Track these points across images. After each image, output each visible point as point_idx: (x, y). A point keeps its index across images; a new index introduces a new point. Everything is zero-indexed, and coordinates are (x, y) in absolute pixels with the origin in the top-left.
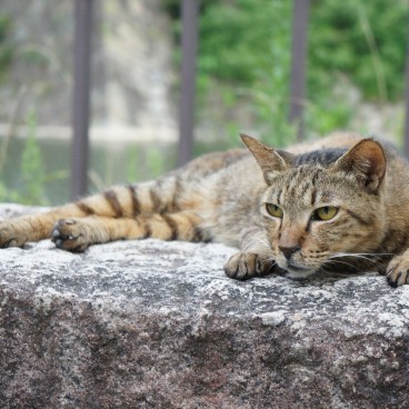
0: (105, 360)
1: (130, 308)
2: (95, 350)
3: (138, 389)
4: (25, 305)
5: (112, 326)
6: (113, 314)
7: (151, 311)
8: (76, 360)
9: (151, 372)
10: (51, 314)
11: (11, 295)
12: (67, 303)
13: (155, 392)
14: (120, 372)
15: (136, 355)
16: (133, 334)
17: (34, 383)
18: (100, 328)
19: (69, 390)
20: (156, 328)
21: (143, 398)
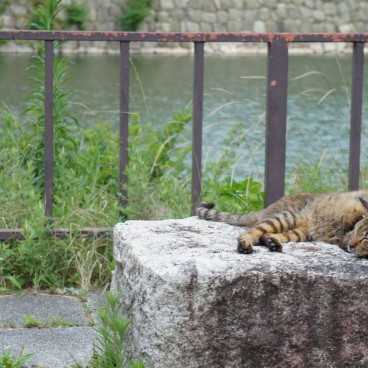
0: (337, 298)
1: (347, 278)
2: (333, 295)
3: (352, 309)
4: (303, 279)
5: (341, 285)
6: (341, 280)
7: (356, 278)
8: (326, 299)
9: (356, 302)
10: (315, 282)
11: (297, 276)
12: (321, 277)
13: (359, 310)
14: (344, 303)
15: (351, 296)
16: (350, 288)
17: (308, 310)
18: (336, 286)
19: (323, 311)
20: (359, 284)
21: (353, 312)
